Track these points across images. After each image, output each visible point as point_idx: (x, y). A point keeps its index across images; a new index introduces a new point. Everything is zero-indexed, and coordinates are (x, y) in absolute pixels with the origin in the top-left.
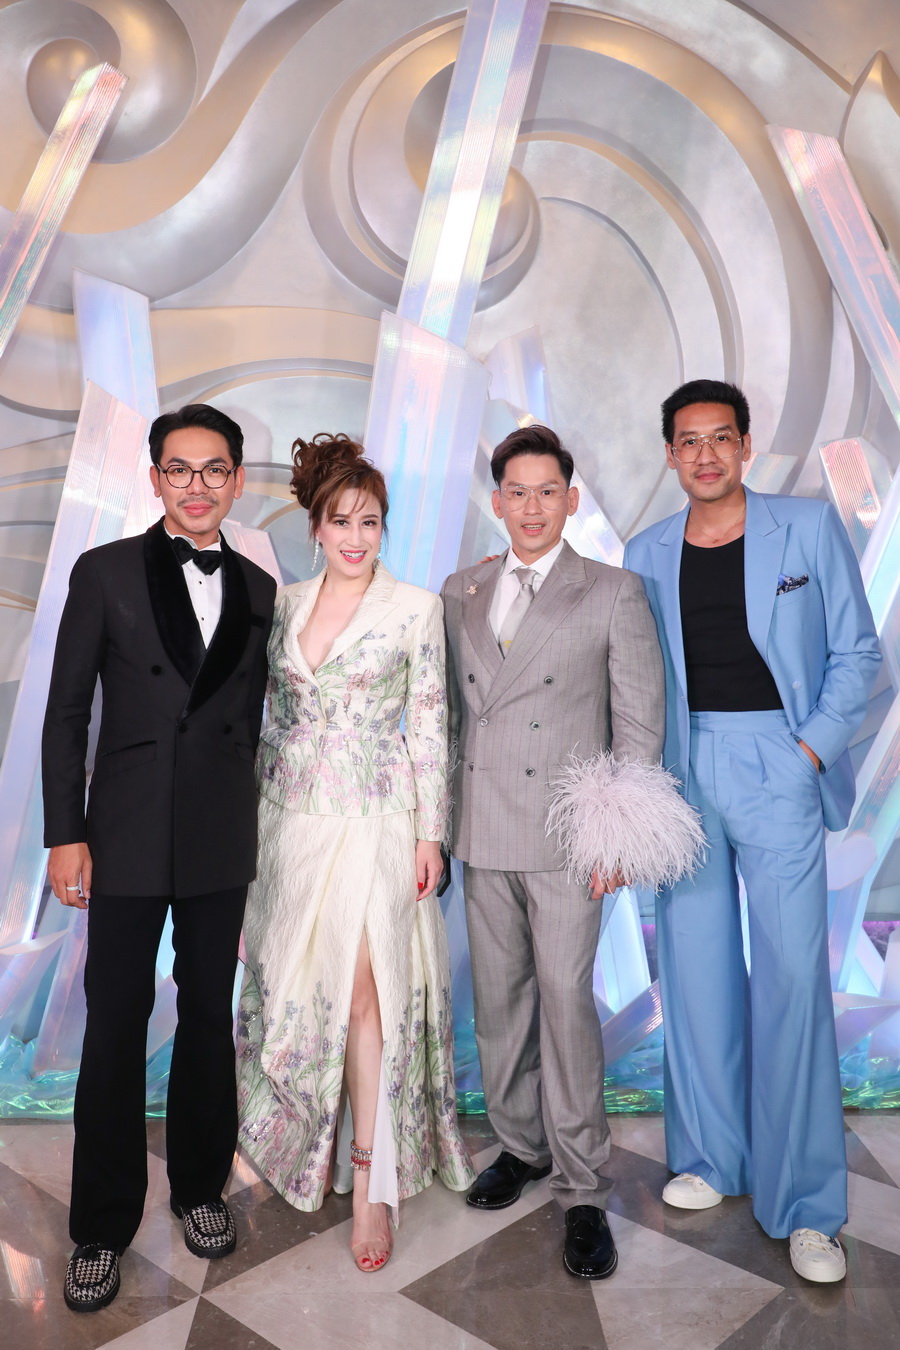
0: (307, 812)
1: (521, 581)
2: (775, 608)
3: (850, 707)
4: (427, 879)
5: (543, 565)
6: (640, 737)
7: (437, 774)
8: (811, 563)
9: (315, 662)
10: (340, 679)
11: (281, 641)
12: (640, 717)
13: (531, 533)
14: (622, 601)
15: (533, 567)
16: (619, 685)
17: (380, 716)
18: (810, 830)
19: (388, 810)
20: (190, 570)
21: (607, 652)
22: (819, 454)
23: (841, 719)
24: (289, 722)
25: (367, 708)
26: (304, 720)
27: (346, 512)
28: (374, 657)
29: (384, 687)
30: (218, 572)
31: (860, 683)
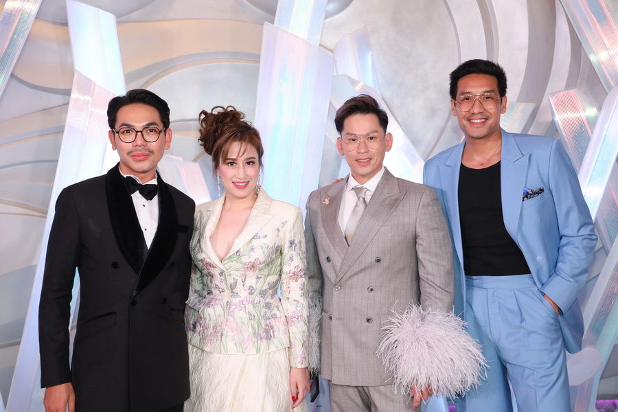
0: (220, 353)
1: (357, 195)
2: (522, 210)
3: (577, 271)
4: (298, 393)
5: (372, 184)
6: (438, 295)
7: (302, 323)
8: (545, 179)
9: (222, 254)
10: (239, 265)
11: (199, 241)
12: (437, 282)
13: (362, 164)
14: (423, 206)
15: (365, 186)
16: (423, 261)
17: (266, 287)
18: (555, 354)
19: (273, 348)
20: (137, 198)
21: (415, 238)
22: (550, 100)
23: (571, 280)
24: (206, 293)
25: (257, 282)
26: (215, 291)
27: (234, 157)
28: (261, 251)
29: (267, 269)
30: (156, 198)
31: (583, 256)
